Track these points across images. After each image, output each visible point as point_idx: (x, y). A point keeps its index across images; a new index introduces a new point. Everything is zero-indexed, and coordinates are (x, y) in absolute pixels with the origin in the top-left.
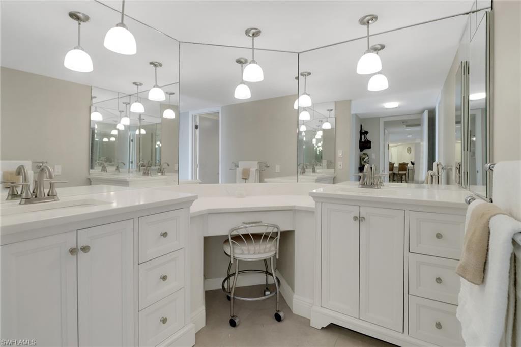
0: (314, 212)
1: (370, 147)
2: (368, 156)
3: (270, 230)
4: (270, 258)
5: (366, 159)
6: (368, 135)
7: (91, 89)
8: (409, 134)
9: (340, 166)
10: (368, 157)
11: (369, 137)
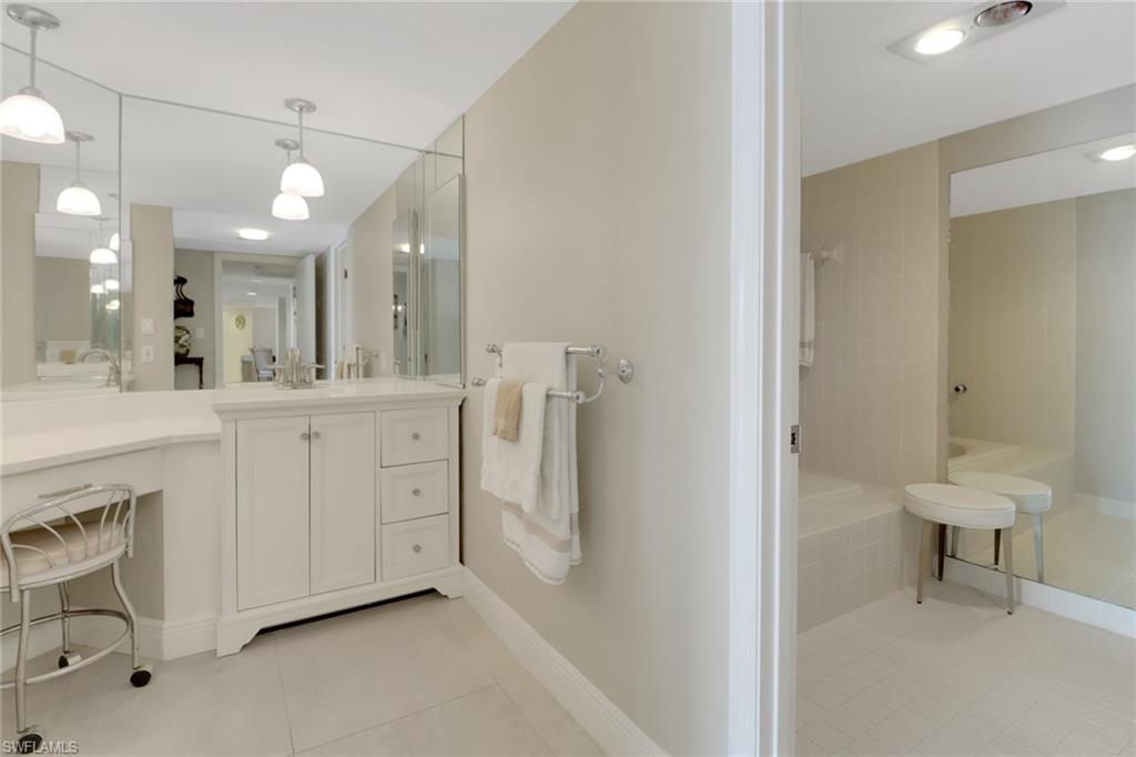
0: (219, 441)
1: (191, 314)
2: (188, 332)
3: (119, 498)
4: (112, 564)
5: (183, 338)
6: (184, 287)
7: (39, 172)
8: (253, 291)
9: (148, 354)
10: (187, 336)
11: (188, 291)
